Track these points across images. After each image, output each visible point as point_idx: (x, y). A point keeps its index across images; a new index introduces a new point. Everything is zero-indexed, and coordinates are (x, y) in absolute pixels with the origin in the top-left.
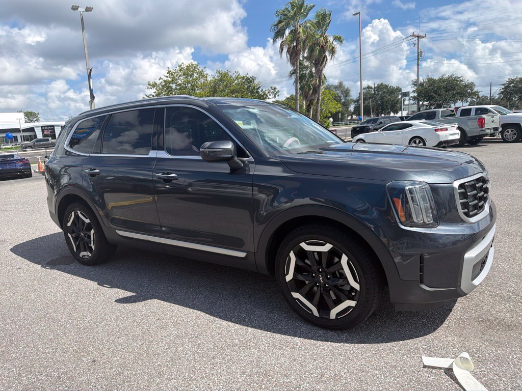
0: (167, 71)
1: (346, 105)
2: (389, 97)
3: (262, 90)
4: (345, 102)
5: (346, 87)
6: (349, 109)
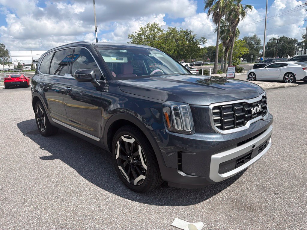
0: (140, 28)
1: (257, 50)
2: (288, 46)
3: (196, 39)
4: (256, 48)
5: (258, 38)
6: (259, 53)
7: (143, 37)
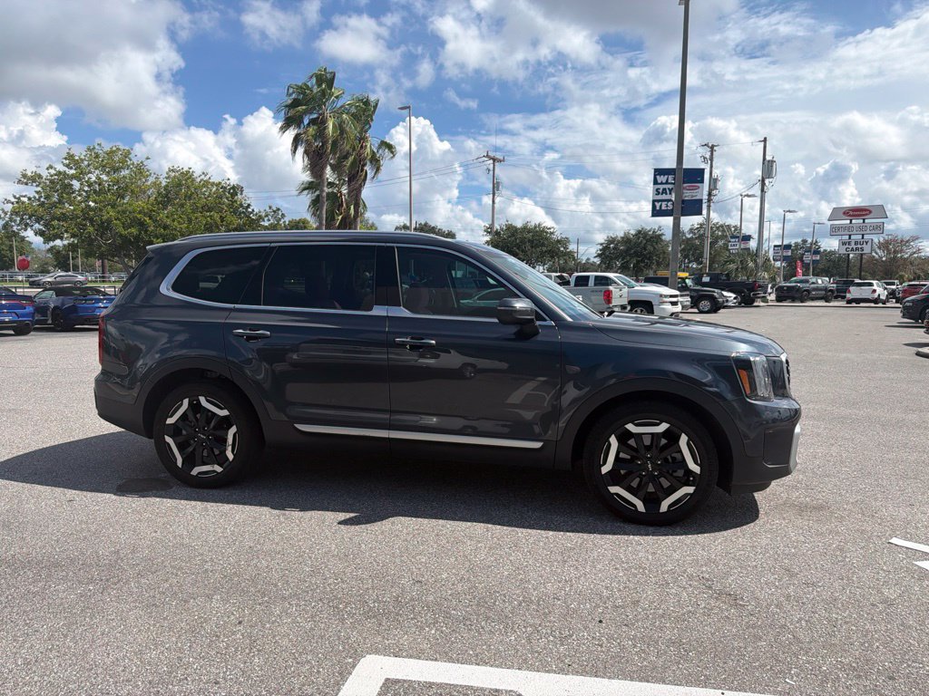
7: (76, 184)
